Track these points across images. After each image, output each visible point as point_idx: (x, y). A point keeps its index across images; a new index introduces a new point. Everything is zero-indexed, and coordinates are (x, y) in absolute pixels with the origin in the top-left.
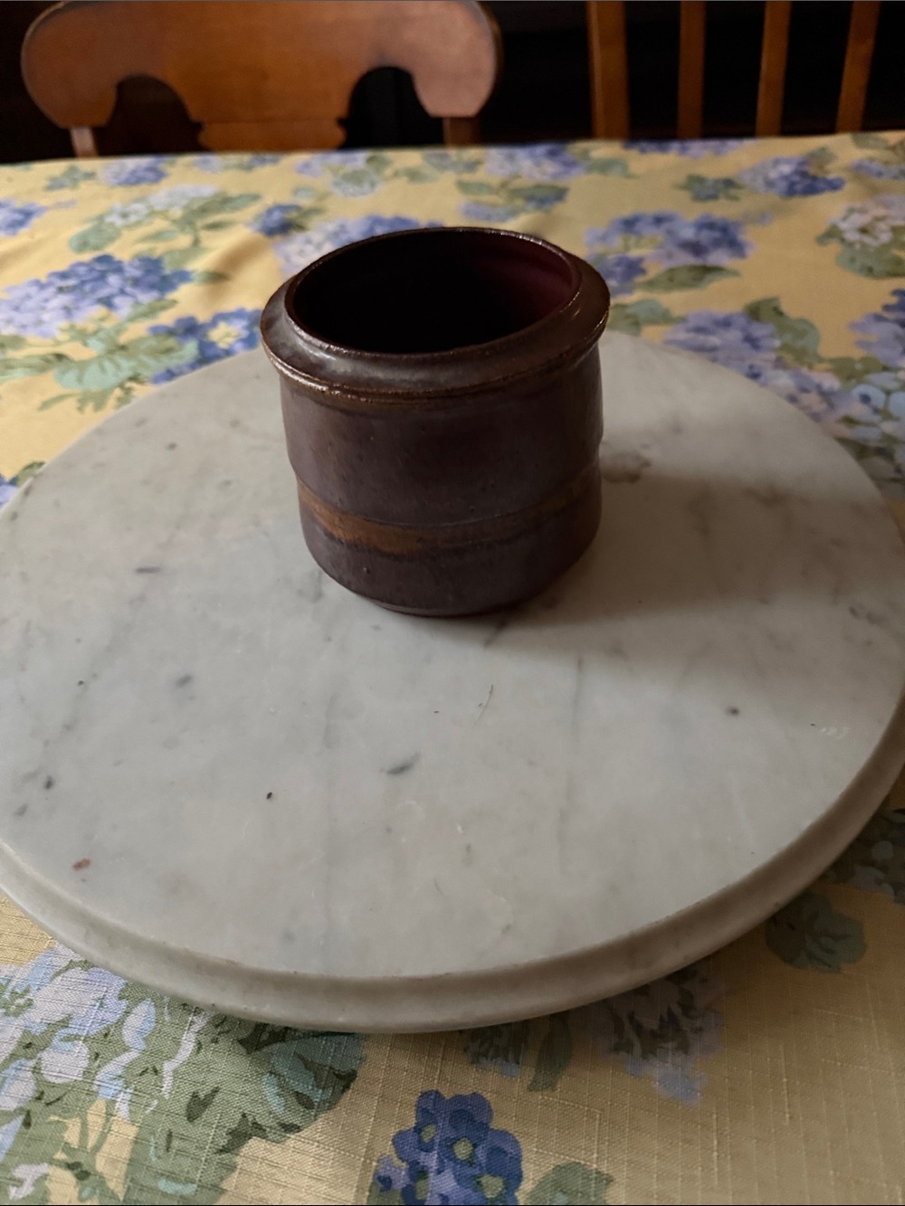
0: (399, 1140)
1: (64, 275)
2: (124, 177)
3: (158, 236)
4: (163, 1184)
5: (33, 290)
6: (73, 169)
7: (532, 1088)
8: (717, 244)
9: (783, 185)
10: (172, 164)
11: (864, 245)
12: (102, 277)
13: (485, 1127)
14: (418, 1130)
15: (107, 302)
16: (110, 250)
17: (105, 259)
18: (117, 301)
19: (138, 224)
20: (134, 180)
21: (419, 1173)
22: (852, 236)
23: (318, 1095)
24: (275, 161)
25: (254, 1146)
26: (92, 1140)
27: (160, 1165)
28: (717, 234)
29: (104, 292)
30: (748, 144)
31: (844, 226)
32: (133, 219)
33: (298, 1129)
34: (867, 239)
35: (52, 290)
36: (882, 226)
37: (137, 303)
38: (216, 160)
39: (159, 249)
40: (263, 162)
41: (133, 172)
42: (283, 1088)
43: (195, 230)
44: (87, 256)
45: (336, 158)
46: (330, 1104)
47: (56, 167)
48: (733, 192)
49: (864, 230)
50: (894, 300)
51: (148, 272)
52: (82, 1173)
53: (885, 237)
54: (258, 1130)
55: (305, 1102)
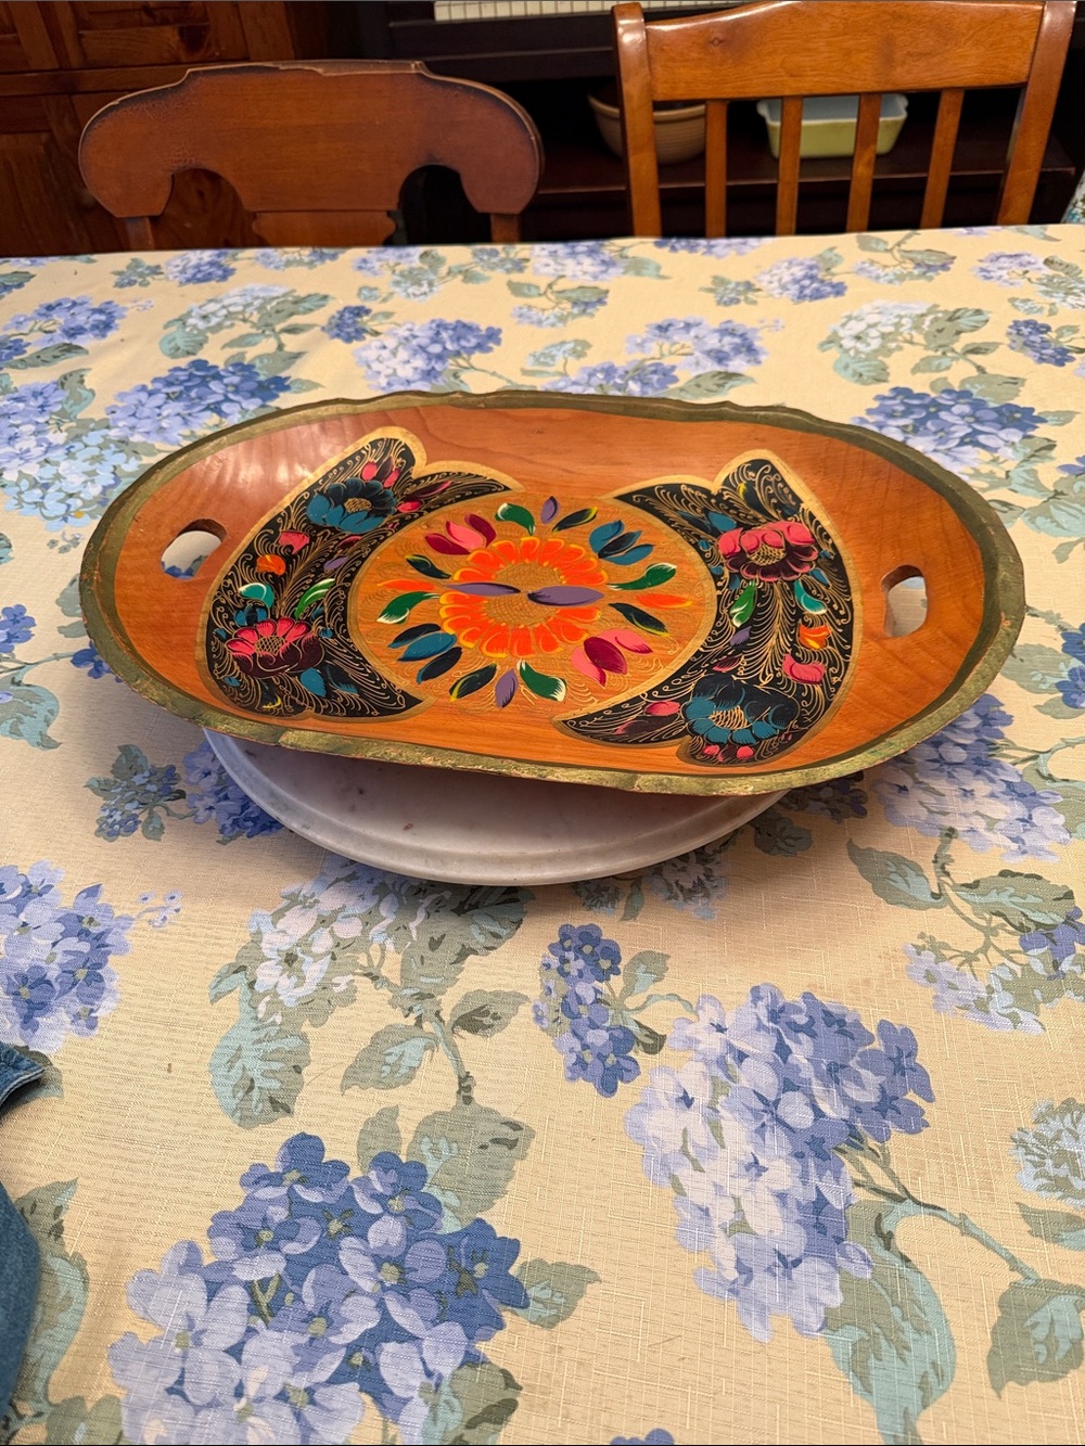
0: (552, 947)
1: (169, 383)
2: (190, 272)
3: (243, 341)
4: (423, 979)
5: (143, 396)
6: (136, 264)
7: (624, 918)
8: (737, 350)
9: (794, 289)
10: (235, 259)
11: (858, 352)
12: (204, 382)
13: (598, 940)
14: (562, 942)
15: (216, 408)
16: (201, 355)
17: (201, 365)
18: (225, 407)
19: (219, 327)
20: (199, 277)
21: (564, 961)
22: (847, 343)
23: (504, 932)
24: (334, 257)
25: (471, 957)
26: (376, 963)
27: (421, 971)
28: (737, 340)
29: (211, 400)
30: (768, 241)
31: (842, 333)
32: (214, 321)
33: (493, 948)
34: (860, 346)
35: (159, 399)
36: (873, 333)
37: (244, 411)
38: (277, 254)
39: (250, 354)
40: (322, 257)
41: (198, 266)
42: (482, 931)
43: (277, 335)
44: (183, 362)
45: (391, 254)
46: (510, 936)
47: (120, 260)
48: (751, 295)
49: (858, 338)
50: (876, 405)
51: (245, 379)
52: (374, 978)
53: (875, 344)
54: (475, 952)
55: (496, 936)
